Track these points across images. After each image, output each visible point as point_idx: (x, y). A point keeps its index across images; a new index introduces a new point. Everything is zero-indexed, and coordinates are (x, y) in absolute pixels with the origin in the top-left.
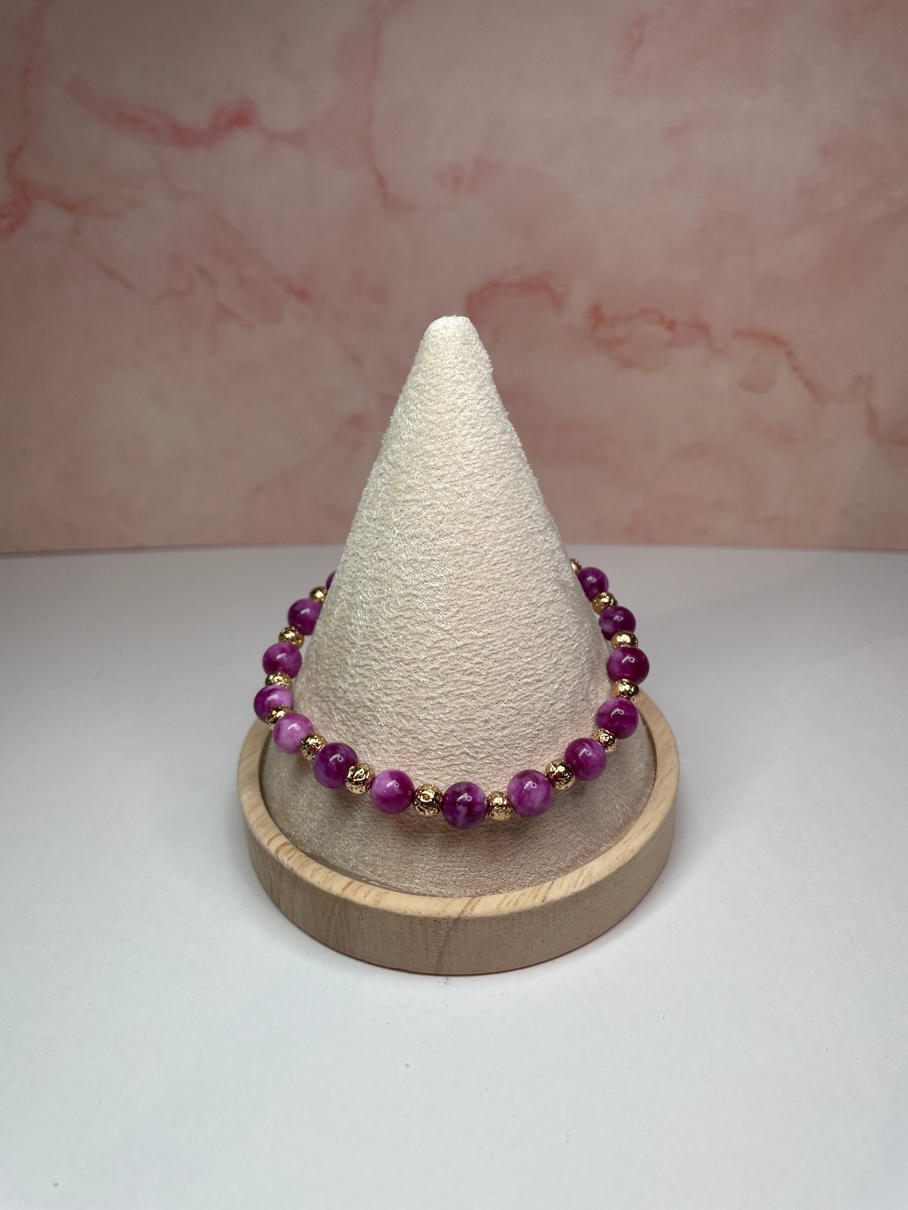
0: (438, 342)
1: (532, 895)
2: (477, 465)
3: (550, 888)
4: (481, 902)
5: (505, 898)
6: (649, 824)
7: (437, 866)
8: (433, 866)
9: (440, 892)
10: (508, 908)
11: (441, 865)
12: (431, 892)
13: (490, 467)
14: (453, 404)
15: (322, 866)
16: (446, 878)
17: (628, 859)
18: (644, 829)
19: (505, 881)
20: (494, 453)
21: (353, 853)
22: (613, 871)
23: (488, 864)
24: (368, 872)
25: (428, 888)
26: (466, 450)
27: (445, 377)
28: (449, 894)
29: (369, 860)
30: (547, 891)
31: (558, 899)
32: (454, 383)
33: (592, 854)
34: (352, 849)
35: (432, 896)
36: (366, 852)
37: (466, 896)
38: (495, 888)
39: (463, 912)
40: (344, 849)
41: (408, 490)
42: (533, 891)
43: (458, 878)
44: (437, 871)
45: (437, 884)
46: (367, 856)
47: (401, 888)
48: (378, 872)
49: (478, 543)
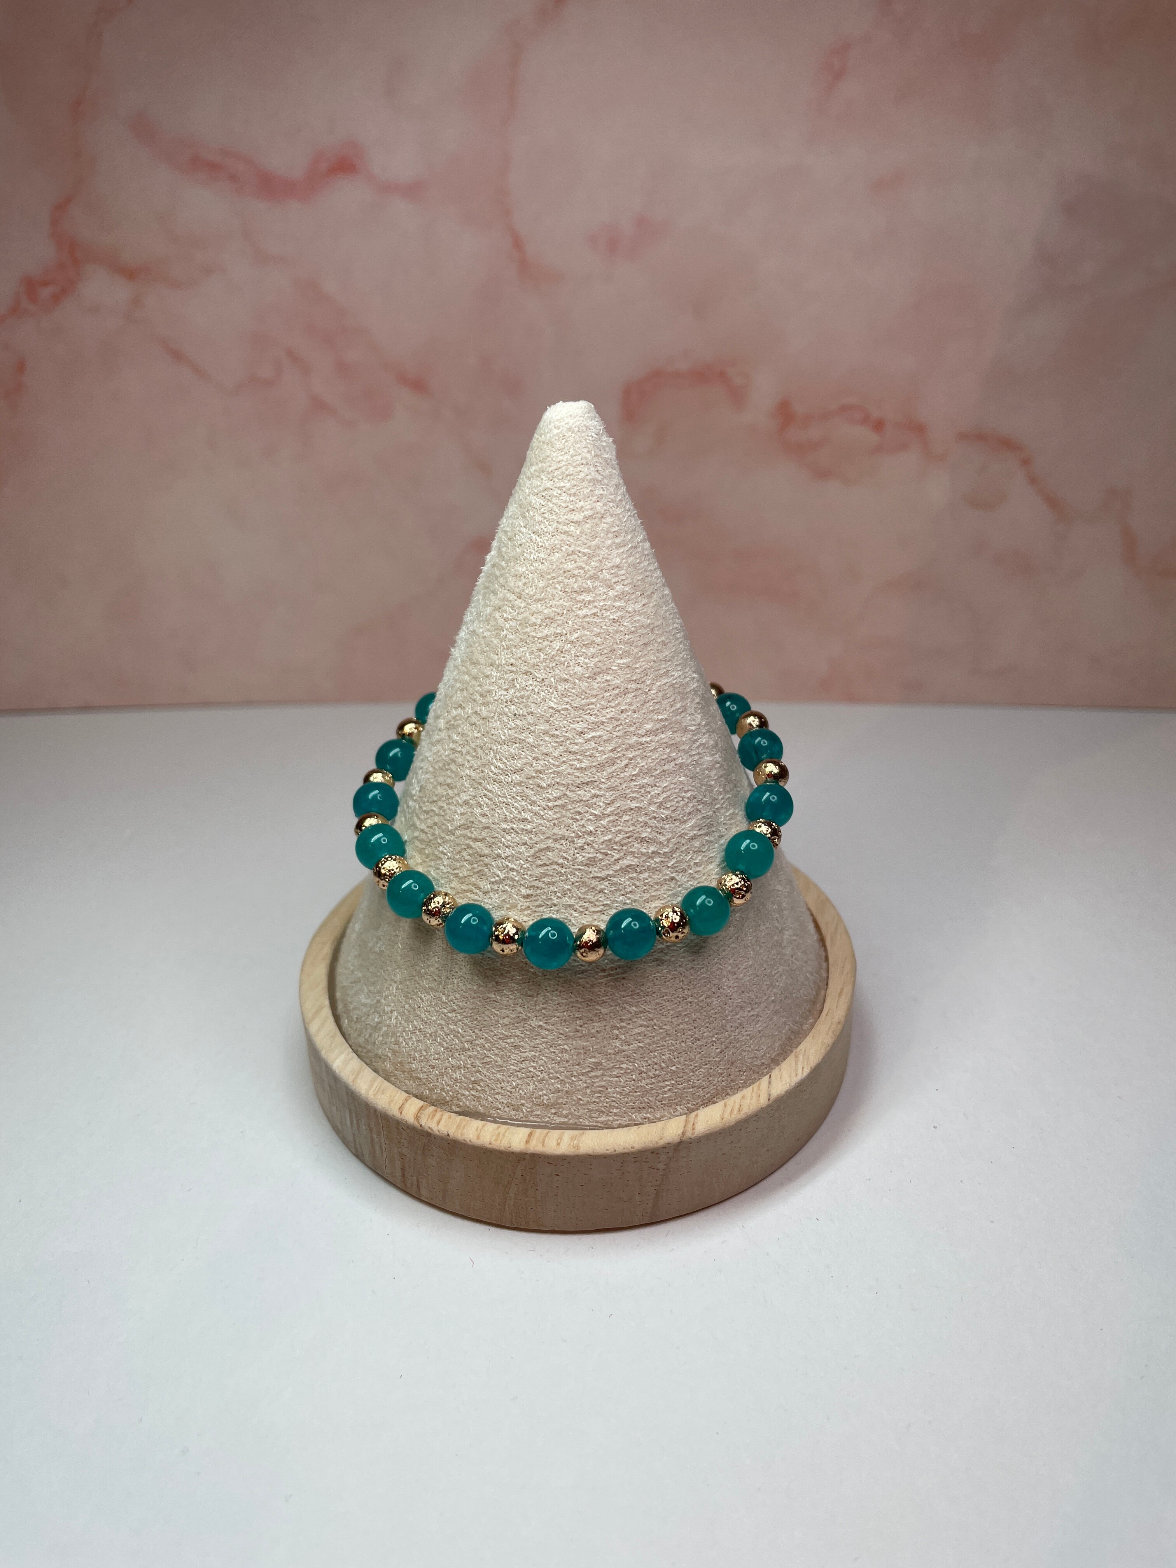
0: (565, 434)
1: (754, 1095)
2: (626, 582)
3: (770, 1083)
4: (701, 1117)
5: (725, 1106)
6: (842, 990)
7: (638, 1087)
8: (633, 1087)
9: (645, 1118)
10: (733, 1116)
11: (643, 1083)
12: (634, 1121)
13: (639, 583)
14: (592, 509)
15: (485, 1122)
16: (650, 1099)
17: (839, 1032)
18: (840, 995)
19: (717, 1087)
20: (642, 565)
21: (525, 1096)
22: (829, 1048)
23: (696, 1070)
24: (549, 1115)
25: (631, 1116)
26: (614, 564)
27: (579, 477)
28: (656, 1118)
29: (548, 1100)
30: (769, 1087)
31: (783, 1093)
32: (590, 482)
33: (797, 1036)
34: (524, 1091)
35: (636, 1125)
36: (542, 1090)
37: (678, 1116)
38: (708, 1097)
39: (684, 1133)
40: (511, 1093)
41: (544, 622)
42: (753, 1091)
43: (665, 1096)
44: (639, 1092)
45: (640, 1108)
46: (545, 1095)
47: (595, 1124)
48: (562, 1112)
49: (638, 678)
